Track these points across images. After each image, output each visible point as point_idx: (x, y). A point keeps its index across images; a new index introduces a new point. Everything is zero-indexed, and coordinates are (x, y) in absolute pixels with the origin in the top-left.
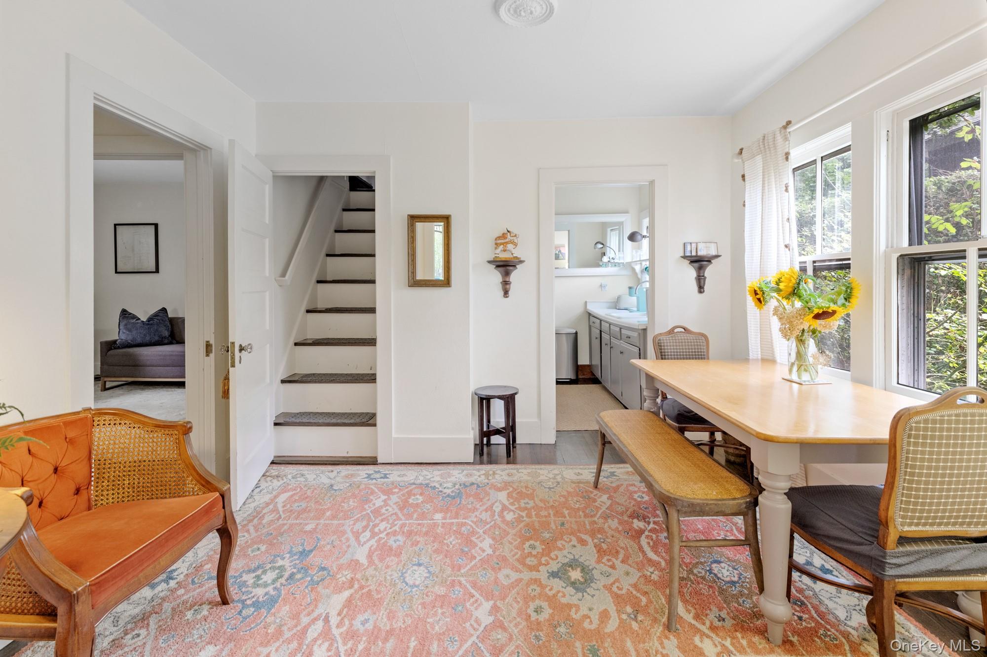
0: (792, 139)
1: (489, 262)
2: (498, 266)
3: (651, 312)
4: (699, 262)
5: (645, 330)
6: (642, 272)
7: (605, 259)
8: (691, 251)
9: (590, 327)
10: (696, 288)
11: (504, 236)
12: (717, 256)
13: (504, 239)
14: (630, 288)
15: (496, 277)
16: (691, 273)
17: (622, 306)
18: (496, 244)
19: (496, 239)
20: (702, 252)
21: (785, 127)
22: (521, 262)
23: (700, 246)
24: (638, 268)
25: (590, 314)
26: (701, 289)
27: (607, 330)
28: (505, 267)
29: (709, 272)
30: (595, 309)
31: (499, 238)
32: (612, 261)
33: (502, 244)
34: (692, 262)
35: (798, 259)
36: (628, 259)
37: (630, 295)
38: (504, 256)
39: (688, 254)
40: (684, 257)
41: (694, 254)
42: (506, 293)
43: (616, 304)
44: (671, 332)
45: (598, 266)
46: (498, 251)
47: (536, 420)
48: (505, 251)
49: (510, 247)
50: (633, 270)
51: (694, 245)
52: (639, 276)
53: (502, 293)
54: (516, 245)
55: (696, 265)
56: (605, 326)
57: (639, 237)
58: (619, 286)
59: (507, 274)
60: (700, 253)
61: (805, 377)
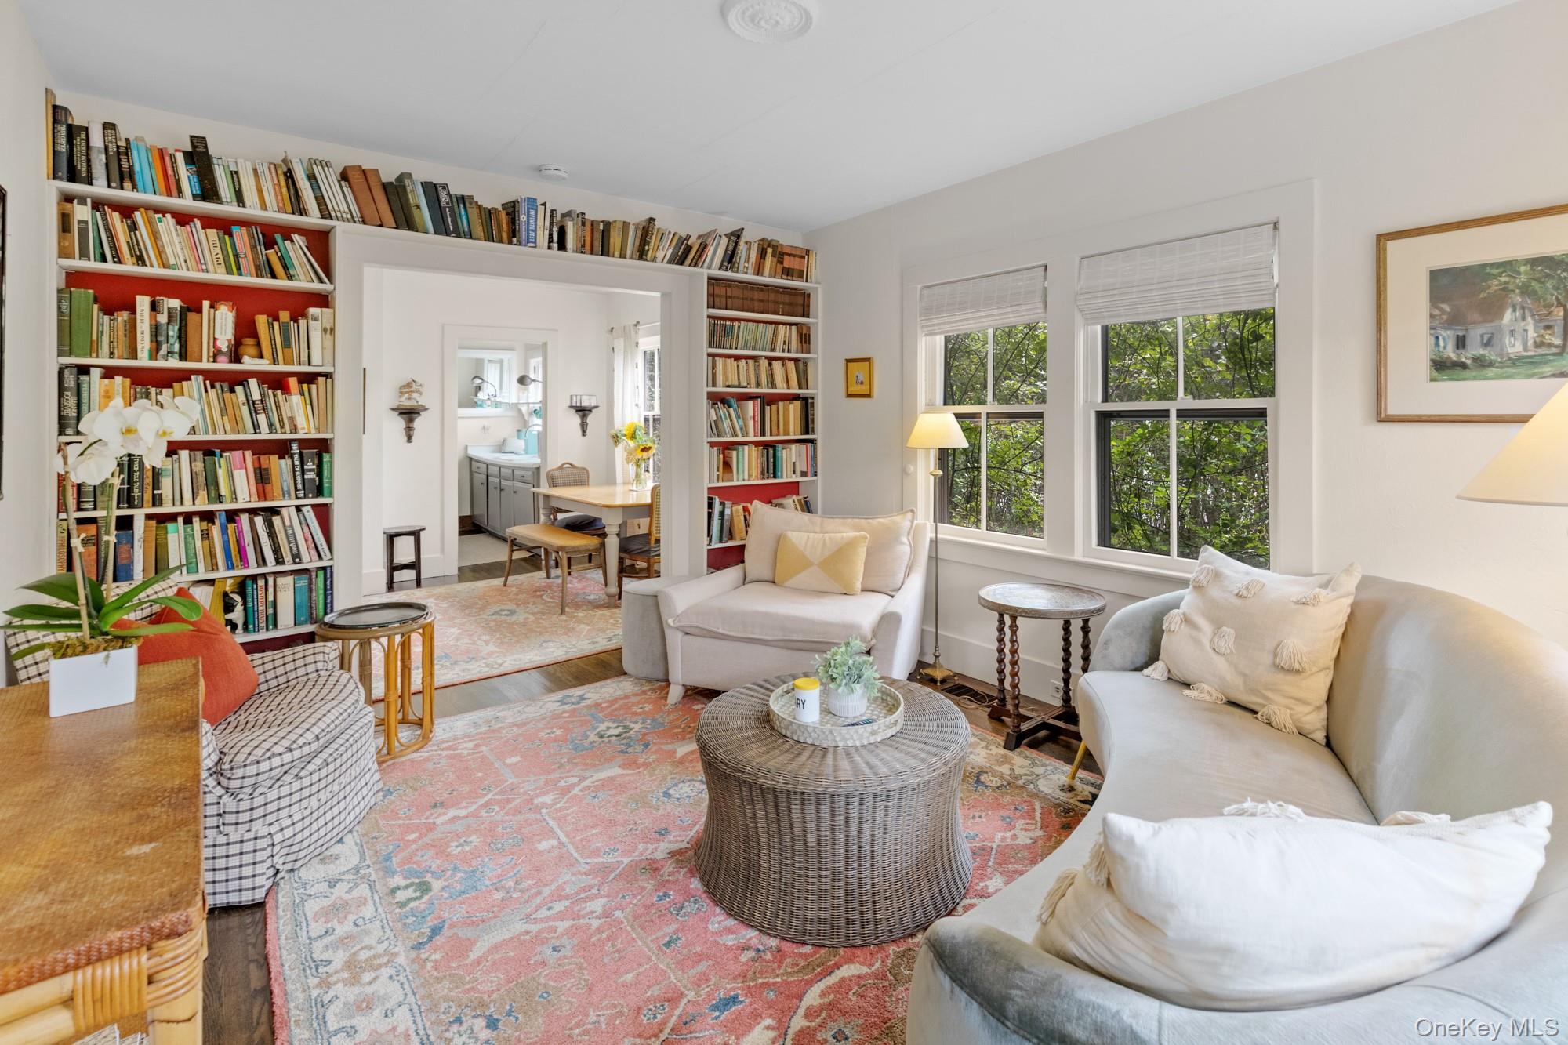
0: (640, 332)
1: (393, 409)
2: (401, 414)
3: (542, 450)
4: (583, 411)
5: (538, 469)
6: (530, 414)
7: (481, 395)
8: (576, 402)
9: (471, 473)
10: (580, 433)
11: (409, 385)
12: (596, 407)
13: (408, 387)
14: (519, 431)
15: (400, 423)
16: (576, 420)
17: (508, 450)
18: (401, 392)
19: (401, 388)
20: (585, 404)
21: (636, 325)
22: (426, 409)
23: (584, 398)
24: (524, 409)
25: (471, 459)
26: (584, 433)
27: (497, 473)
28: (409, 414)
29: (590, 419)
30: (477, 452)
31: (404, 386)
32: (493, 399)
33: (406, 392)
34: (577, 411)
35: (644, 413)
36: (514, 400)
37: (519, 438)
38: (407, 403)
39: (574, 405)
40: (571, 407)
41: (578, 404)
42: (409, 438)
43: (501, 447)
44: (561, 467)
45: (475, 405)
46: (403, 399)
47: (438, 555)
48: (409, 399)
49: (415, 395)
50: (520, 411)
51: (579, 397)
52: (526, 418)
53: (406, 439)
54: (421, 393)
55: (580, 413)
56: (493, 470)
57: (529, 381)
58: (505, 429)
59: (411, 420)
60: (583, 404)
61: (640, 487)
